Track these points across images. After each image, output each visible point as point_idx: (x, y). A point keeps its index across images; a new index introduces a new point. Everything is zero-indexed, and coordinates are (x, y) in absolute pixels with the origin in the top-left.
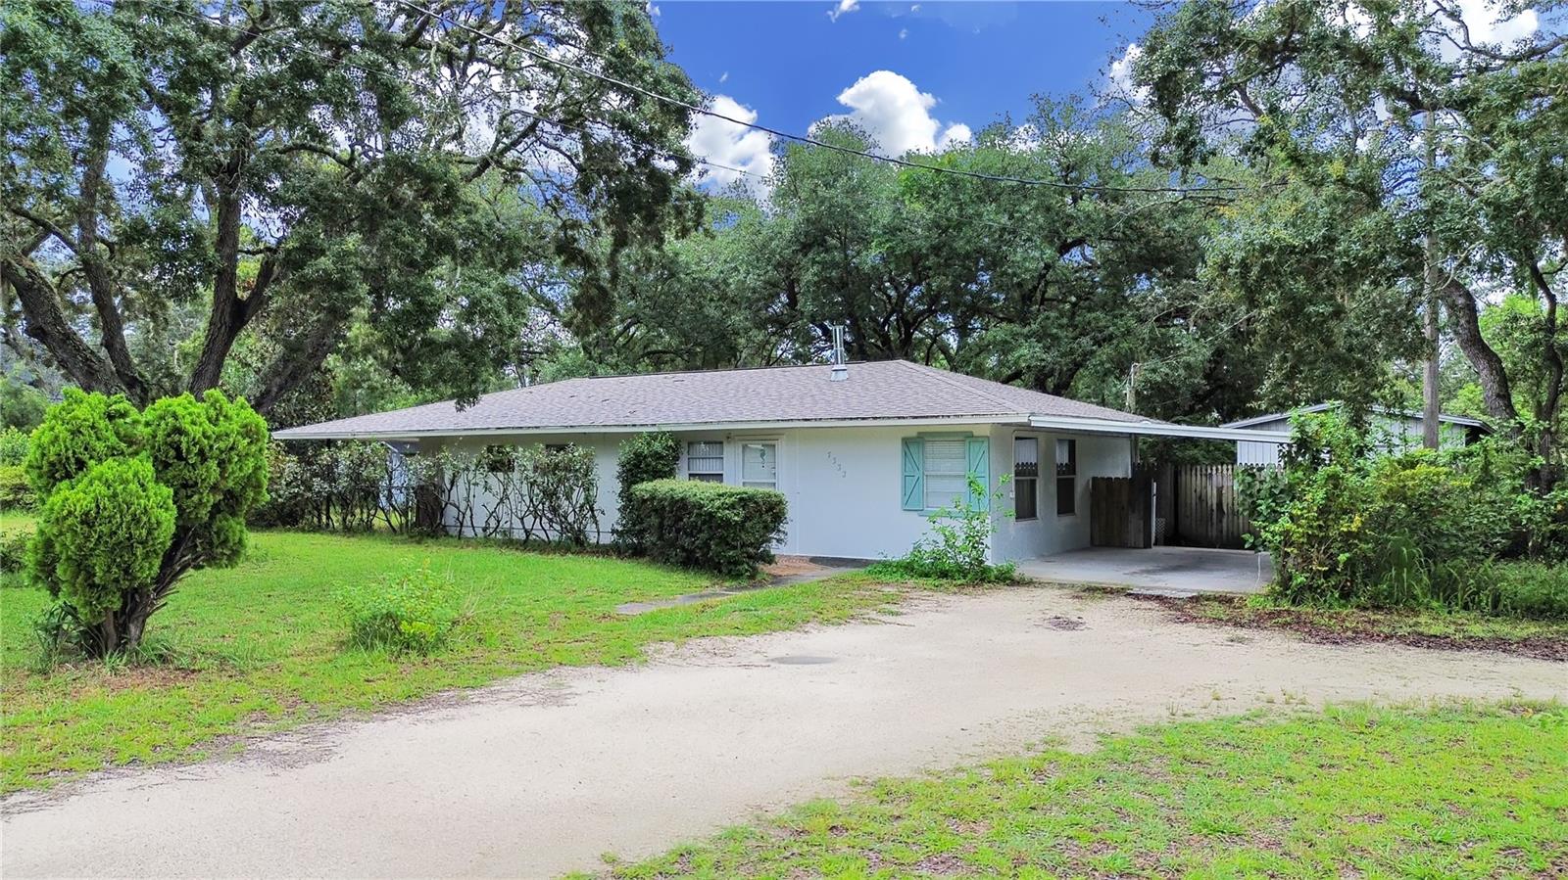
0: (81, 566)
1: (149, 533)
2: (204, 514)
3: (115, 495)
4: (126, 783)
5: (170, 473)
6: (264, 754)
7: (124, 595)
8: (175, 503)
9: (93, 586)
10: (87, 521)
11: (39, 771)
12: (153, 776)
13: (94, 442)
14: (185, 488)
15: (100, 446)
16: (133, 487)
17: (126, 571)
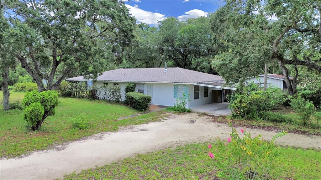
0: (31, 119)
1: (40, 113)
2: (49, 109)
3: (35, 108)
4: (37, 153)
5: (43, 104)
6: (56, 148)
7: (37, 122)
8: (44, 108)
9: (32, 121)
10: (31, 112)
11: (26, 150)
12: (41, 152)
13: (31, 100)
14: (45, 106)
15: (32, 101)
16: (38, 107)
17: (37, 119)
